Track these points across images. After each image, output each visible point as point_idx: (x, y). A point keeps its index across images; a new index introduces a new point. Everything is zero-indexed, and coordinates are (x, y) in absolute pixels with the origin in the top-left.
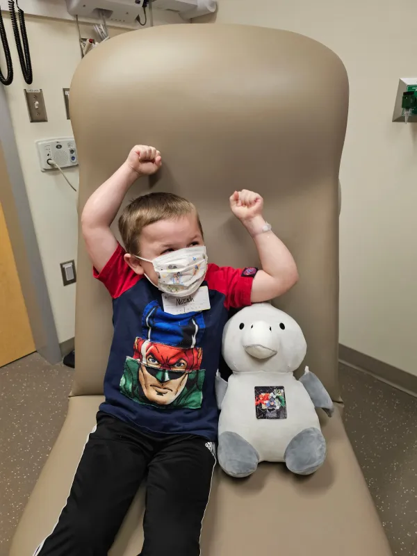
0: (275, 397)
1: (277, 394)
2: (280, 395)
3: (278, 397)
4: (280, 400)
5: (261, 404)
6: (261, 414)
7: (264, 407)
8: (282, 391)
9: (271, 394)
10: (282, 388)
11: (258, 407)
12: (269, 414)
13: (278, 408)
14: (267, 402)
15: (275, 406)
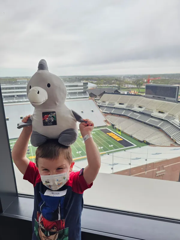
0: (51, 116)
1: (52, 115)
2: (54, 115)
3: (52, 116)
4: (54, 118)
5: (45, 120)
6: (45, 124)
7: (46, 121)
8: (55, 113)
9: (49, 115)
10: (54, 112)
11: (44, 121)
12: (49, 124)
13: (53, 121)
14: (47, 119)
15: (51, 120)
